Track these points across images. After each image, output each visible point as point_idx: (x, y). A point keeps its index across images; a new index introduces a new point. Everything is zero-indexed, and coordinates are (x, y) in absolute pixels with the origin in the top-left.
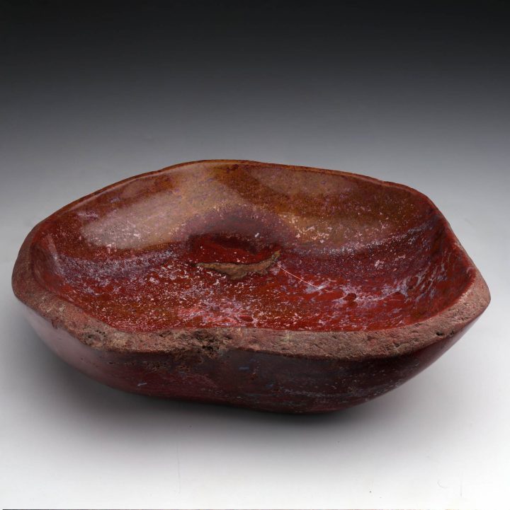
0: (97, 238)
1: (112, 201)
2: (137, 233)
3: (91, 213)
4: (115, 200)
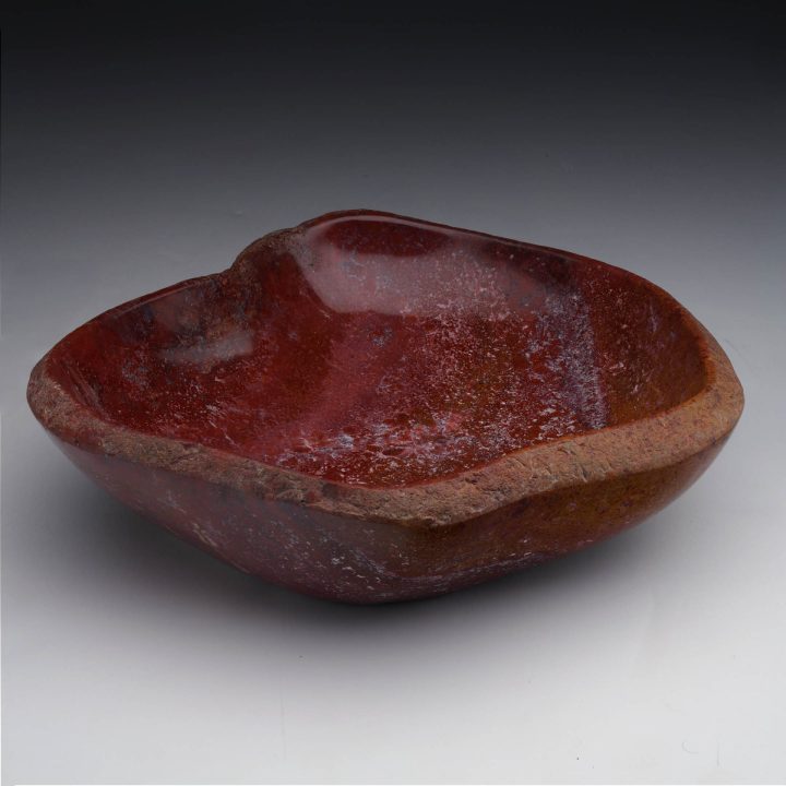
0: (629, 347)
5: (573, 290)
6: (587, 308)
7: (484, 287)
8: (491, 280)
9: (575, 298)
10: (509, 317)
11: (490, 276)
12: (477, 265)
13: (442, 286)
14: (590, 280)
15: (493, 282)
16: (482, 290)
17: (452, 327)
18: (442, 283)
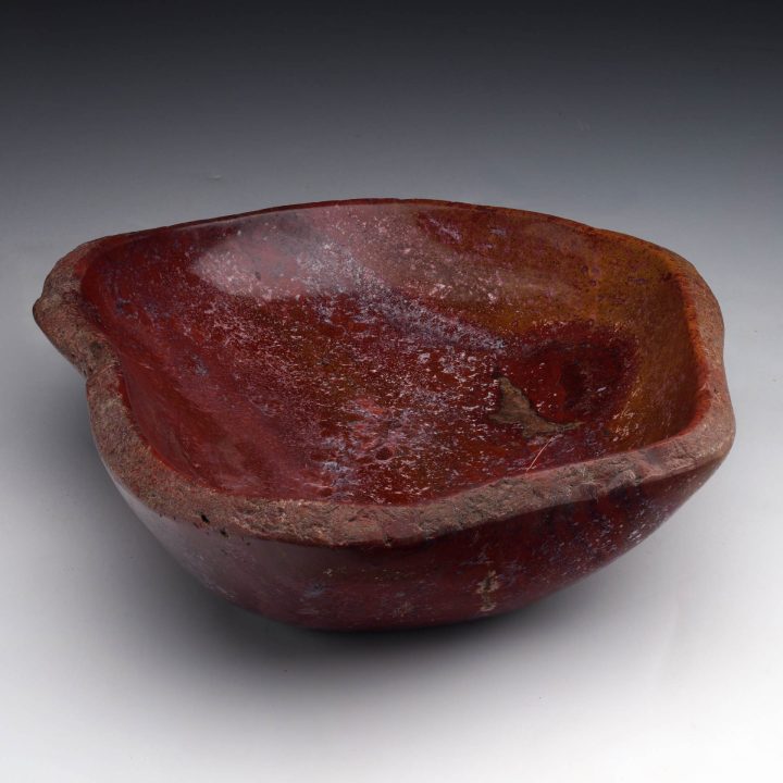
0: (433, 266)
1: (494, 231)
2: (494, 295)
3: (452, 229)
4: (499, 232)
5: (320, 240)
6: (347, 252)
7: (229, 275)
8: (232, 264)
9: (327, 247)
10: (273, 294)
11: (229, 262)
12: (211, 257)
13: (195, 292)
14: (334, 223)
15: (235, 267)
16: (230, 279)
17: (235, 328)
18: (193, 289)
